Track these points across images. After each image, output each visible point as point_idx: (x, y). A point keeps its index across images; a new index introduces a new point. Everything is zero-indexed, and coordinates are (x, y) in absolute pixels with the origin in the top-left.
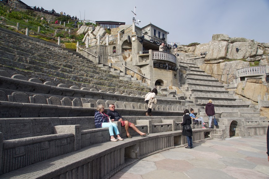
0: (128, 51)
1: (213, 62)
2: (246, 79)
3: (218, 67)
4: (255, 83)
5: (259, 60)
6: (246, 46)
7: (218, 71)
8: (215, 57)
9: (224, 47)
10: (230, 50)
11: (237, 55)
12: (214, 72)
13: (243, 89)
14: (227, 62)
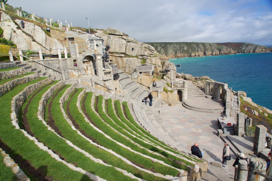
0: (86, 63)
1: (117, 55)
2: (142, 73)
3: (122, 61)
4: (147, 75)
5: (146, 59)
6: (138, 47)
7: (122, 65)
8: (117, 51)
9: (124, 45)
10: (128, 48)
11: (133, 52)
12: (120, 65)
13: (141, 79)
14: (128, 58)
